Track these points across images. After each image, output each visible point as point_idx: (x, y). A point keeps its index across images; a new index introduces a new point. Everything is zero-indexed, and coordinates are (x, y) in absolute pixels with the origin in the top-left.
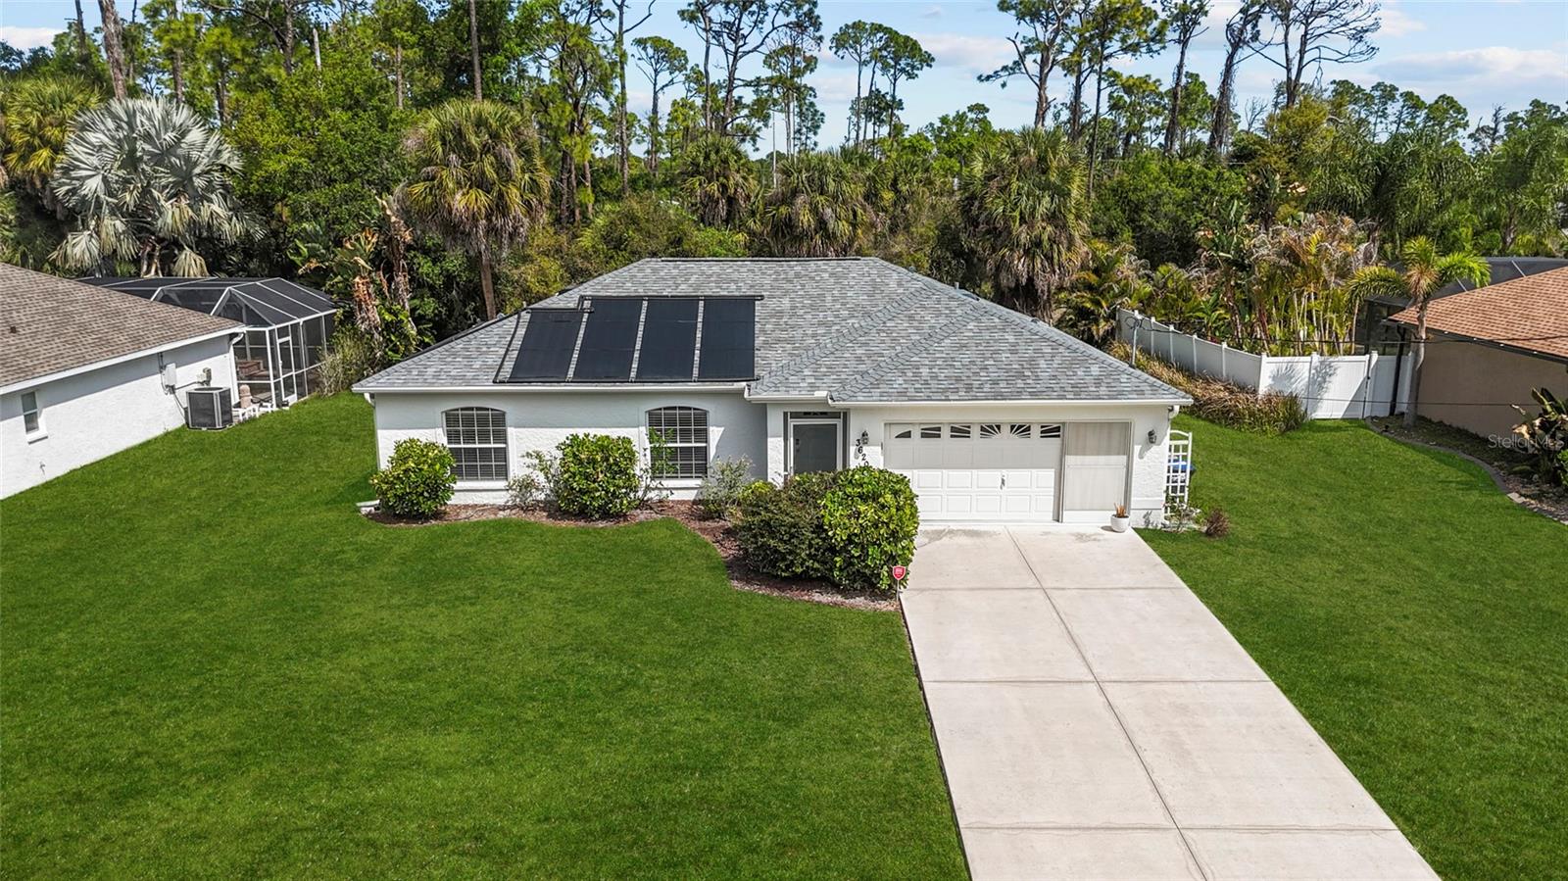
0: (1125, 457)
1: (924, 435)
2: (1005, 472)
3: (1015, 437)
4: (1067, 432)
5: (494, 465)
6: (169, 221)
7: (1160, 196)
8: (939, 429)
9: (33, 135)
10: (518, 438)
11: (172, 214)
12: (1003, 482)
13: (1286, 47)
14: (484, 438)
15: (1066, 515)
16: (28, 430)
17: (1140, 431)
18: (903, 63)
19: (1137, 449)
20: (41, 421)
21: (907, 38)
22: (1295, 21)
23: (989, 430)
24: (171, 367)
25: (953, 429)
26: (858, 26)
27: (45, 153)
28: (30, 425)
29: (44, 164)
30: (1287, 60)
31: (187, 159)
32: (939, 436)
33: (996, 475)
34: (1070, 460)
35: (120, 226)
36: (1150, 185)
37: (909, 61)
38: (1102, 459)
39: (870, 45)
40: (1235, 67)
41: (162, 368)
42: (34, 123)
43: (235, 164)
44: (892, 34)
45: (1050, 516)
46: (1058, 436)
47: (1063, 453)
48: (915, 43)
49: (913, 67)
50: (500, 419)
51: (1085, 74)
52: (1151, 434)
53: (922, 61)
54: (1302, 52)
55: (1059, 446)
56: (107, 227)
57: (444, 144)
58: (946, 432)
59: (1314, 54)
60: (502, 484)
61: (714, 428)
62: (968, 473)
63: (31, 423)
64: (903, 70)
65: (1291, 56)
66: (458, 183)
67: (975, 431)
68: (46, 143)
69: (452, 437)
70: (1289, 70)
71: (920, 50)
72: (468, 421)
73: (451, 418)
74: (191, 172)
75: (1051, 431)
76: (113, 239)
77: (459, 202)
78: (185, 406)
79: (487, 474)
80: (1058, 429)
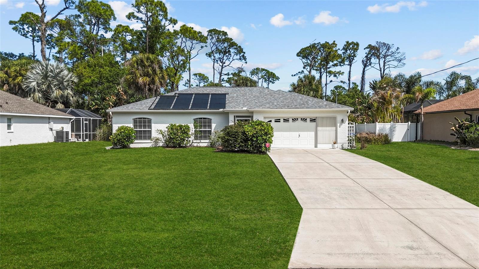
0: (335, 127)
1: (275, 121)
2: (300, 132)
3: (302, 122)
4: (317, 120)
5: (147, 135)
6: (55, 95)
7: (346, 102)
8: (280, 120)
9: (17, 73)
10: (155, 127)
11: (56, 93)
12: (299, 136)
13: (380, 65)
14: (145, 126)
15: (319, 145)
16: (8, 129)
17: (339, 119)
18: (270, 79)
19: (338, 124)
20: (12, 127)
21: (272, 73)
22: (381, 58)
23: (294, 120)
24: (52, 123)
25: (284, 120)
26: (257, 69)
27: (20, 78)
28: (9, 128)
29: (20, 81)
30: (380, 68)
31: (62, 78)
32: (280, 122)
33: (297, 134)
34: (319, 128)
35: (40, 95)
36: (343, 99)
37: (272, 79)
38: (328, 128)
39: (261, 74)
40: (365, 72)
41: (49, 123)
42: (18, 69)
43: (76, 80)
44: (268, 71)
45: (314, 146)
46: (315, 122)
47: (317, 126)
48: (274, 74)
49: (274, 80)
50: (150, 121)
51: (322, 73)
52: (342, 120)
53: (276, 79)
54: (384, 66)
55: (315, 125)
56: (36, 95)
57: (137, 64)
58: (282, 120)
59: (388, 66)
60: (149, 141)
61: (213, 124)
62: (289, 133)
63: (9, 127)
64: (271, 81)
65: (381, 67)
66: (141, 75)
67: (291, 120)
68: (21, 75)
69: (135, 126)
70: (381, 71)
71: (276, 76)
72: (140, 122)
73: (135, 121)
74: (63, 81)
75: (313, 120)
76: (38, 99)
77: (140, 80)
78: (55, 136)
79: (145, 138)
80: (315, 120)
